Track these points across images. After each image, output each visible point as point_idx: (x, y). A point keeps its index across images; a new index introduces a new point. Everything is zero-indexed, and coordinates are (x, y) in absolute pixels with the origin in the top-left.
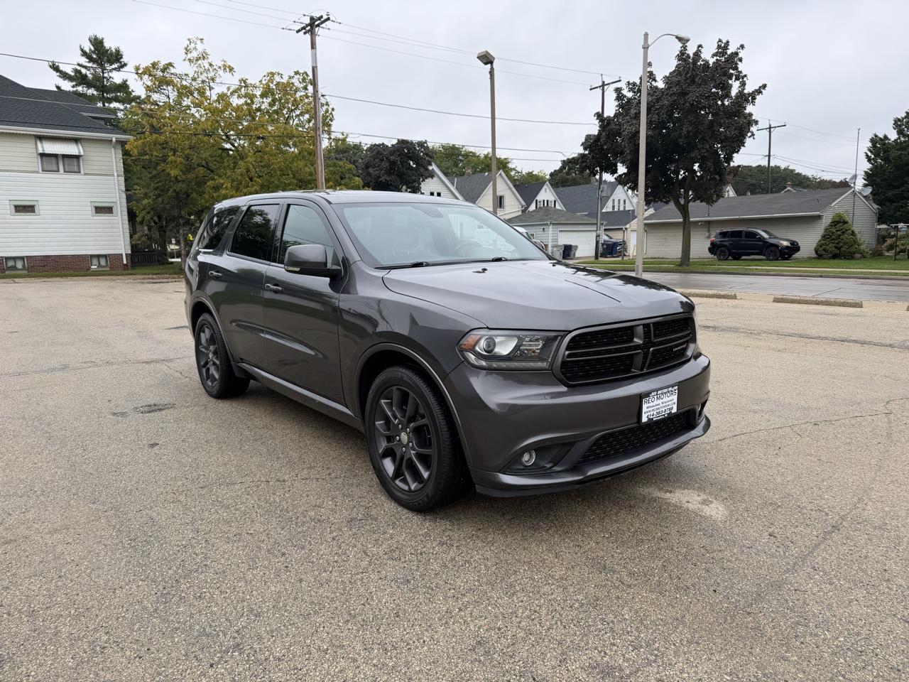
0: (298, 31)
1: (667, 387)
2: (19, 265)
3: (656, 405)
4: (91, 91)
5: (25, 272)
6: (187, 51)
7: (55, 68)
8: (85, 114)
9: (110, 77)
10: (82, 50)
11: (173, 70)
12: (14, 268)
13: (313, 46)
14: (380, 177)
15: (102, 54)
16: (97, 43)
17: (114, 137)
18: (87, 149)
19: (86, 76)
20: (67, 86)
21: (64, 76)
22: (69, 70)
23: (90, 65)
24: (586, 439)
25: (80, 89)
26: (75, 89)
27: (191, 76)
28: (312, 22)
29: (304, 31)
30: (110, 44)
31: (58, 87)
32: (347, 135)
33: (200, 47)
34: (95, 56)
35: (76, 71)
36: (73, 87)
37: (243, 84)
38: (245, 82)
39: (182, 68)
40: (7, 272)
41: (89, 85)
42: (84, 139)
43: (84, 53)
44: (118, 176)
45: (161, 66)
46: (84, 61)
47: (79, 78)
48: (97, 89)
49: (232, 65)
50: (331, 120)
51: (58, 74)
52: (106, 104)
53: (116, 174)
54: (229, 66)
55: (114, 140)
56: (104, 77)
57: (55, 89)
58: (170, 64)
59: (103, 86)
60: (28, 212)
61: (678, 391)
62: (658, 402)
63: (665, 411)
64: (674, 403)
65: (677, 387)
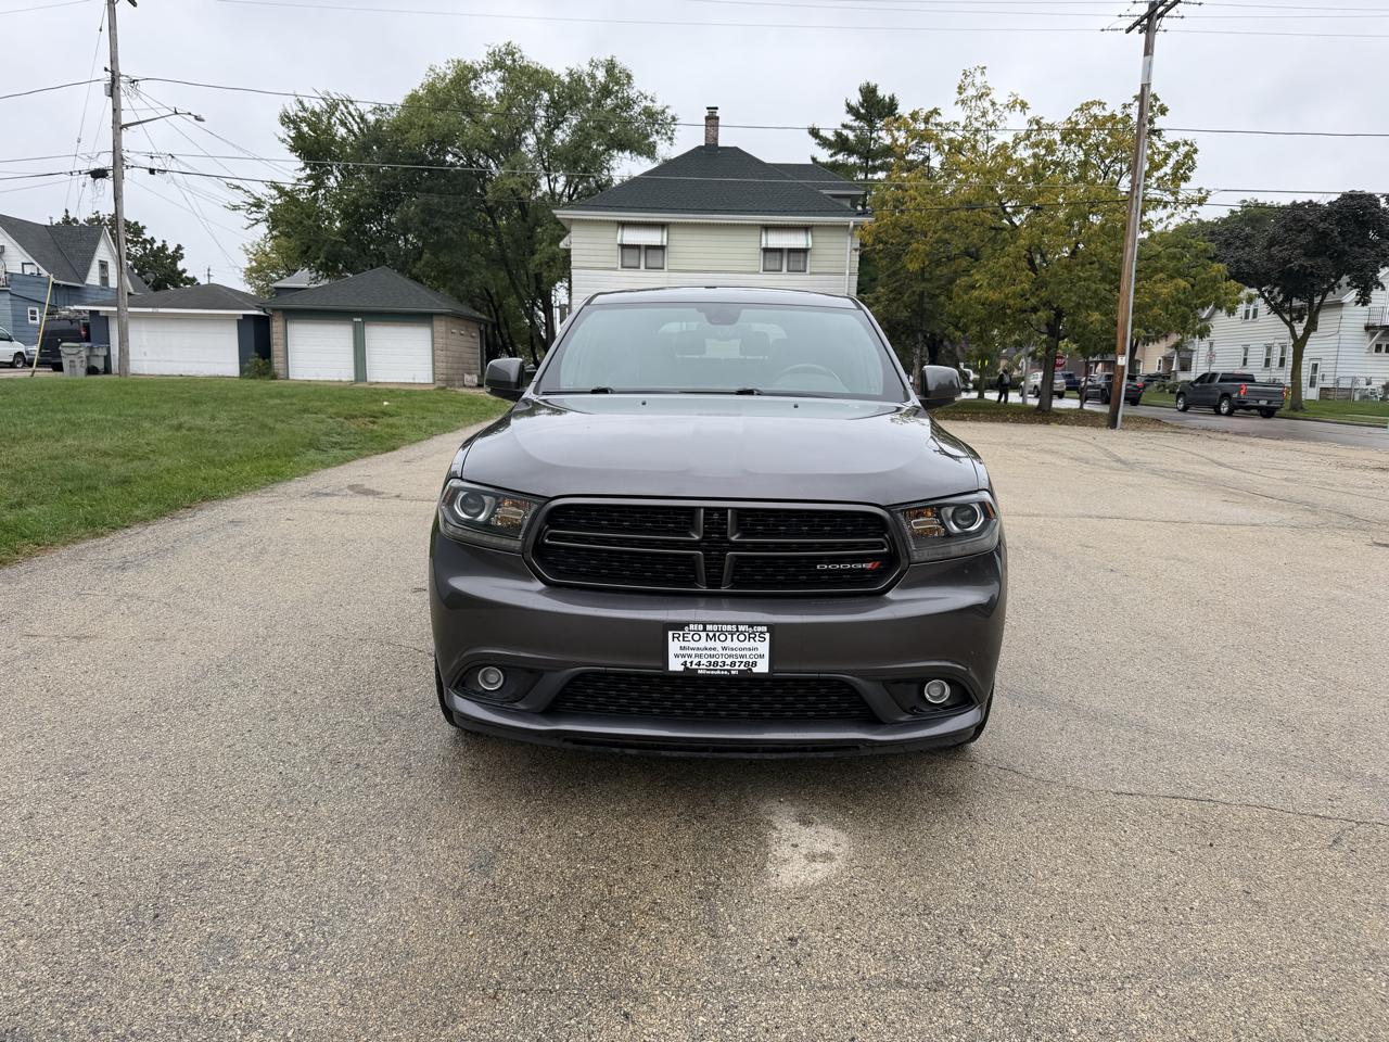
0: (1128, 31)
1: (737, 624)
3: (710, 649)
4: (853, 160)
6: (961, 89)
7: (814, 133)
8: (825, 192)
9: (879, 138)
10: (848, 105)
11: (939, 119)
13: (1148, 50)
14: (1289, 261)
15: (874, 107)
16: (869, 93)
17: (851, 221)
18: (818, 239)
19: (847, 139)
20: (824, 156)
21: (825, 143)
22: (830, 136)
23: (856, 124)
24: (557, 671)
25: (840, 157)
26: (833, 159)
27: (962, 124)
28: (1154, 8)
29: (1138, 27)
30: (883, 93)
31: (814, 159)
32: (1208, 192)
33: (979, 80)
34: (863, 111)
35: (839, 135)
36: (831, 156)
37: (1036, 127)
38: (1038, 123)
39: (952, 114)
41: (851, 152)
42: (817, 226)
43: (851, 109)
44: (850, 274)
45: (922, 115)
46: (849, 119)
47: (840, 144)
48: (861, 156)
49: (1025, 100)
50: (1190, 169)
51: (817, 141)
52: (869, 176)
53: (847, 272)
54: (1022, 101)
55: (852, 224)
56: (871, 139)
57: (811, 162)
58: (936, 112)
59: (869, 151)
61: (767, 636)
62: (711, 644)
63: (733, 664)
64: (762, 656)
65: (765, 629)
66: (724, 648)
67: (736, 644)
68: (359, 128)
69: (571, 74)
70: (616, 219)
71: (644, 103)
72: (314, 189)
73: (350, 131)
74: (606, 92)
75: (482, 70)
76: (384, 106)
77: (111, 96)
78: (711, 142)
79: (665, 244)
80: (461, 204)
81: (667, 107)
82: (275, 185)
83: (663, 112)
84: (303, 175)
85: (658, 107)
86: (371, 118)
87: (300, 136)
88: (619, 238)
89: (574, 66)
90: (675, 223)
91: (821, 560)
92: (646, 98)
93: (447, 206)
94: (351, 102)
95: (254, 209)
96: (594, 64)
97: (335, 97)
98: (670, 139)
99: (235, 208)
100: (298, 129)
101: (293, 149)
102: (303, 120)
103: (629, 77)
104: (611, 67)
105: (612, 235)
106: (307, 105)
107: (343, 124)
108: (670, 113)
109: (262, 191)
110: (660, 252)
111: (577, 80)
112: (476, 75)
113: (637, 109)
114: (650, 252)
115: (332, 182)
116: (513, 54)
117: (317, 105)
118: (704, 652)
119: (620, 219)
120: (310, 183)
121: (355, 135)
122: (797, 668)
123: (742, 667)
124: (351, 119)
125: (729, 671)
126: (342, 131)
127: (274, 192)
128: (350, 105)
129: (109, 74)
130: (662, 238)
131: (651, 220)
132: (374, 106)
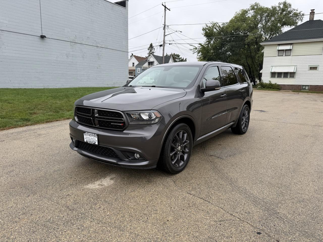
1: (92, 133)
2: (307, 88)
5: (308, 91)
12: (305, 89)
40: (302, 90)
60: (315, 69)
61: (97, 137)
62: (89, 137)
63: (93, 142)
64: (96, 141)
65: (96, 135)
66: (91, 138)
67: (93, 138)
68: (219, 29)
69: (272, 7)
70: (277, 43)
71: (294, 11)
72: (208, 44)
73: (217, 30)
74: (283, 10)
75: (248, 11)
76: (224, 23)
77: (164, 30)
78: (311, 19)
79: (291, 49)
80: (240, 44)
81: (301, 12)
82: (200, 44)
83: (300, 13)
84: (206, 41)
85: (298, 12)
86: (221, 26)
87: (206, 32)
88: (277, 48)
89: (274, 5)
90: (295, 43)
91: (112, 122)
92: (295, 10)
93: (236, 45)
94: (217, 23)
95: (195, 50)
96: (280, 4)
97: (214, 23)
98: (302, 20)
99: (191, 50)
100: (206, 31)
101: (205, 36)
102: (207, 29)
103: (290, 5)
104: (285, 4)
105: (276, 48)
106: (208, 25)
107: (215, 28)
108: (302, 13)
109: (197, 46)
110: (290, 51)
111: (274, 9)
112: (247, 12)
113: (292, 13)
114: (287, 51)
115: (212, 42)
116: (257, 5)
117: (210, 25)
118: (89, 138)
119: (278, 43)
120: (208, 43)
121: (218, 31)
122: (103, 144)
123: (94, 143)
124: (217, 27)
125: (92, 143)
126: (215, 30)
127: (200, 46)
128: (217, 24)
129: (164, 25)
130: (290, 47)
131: (288, 43)
132: (222, 23)
